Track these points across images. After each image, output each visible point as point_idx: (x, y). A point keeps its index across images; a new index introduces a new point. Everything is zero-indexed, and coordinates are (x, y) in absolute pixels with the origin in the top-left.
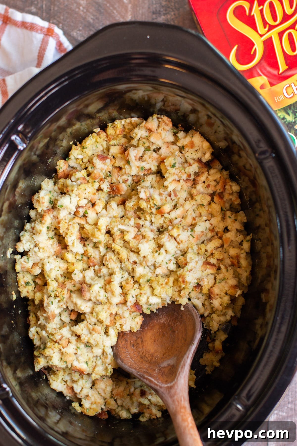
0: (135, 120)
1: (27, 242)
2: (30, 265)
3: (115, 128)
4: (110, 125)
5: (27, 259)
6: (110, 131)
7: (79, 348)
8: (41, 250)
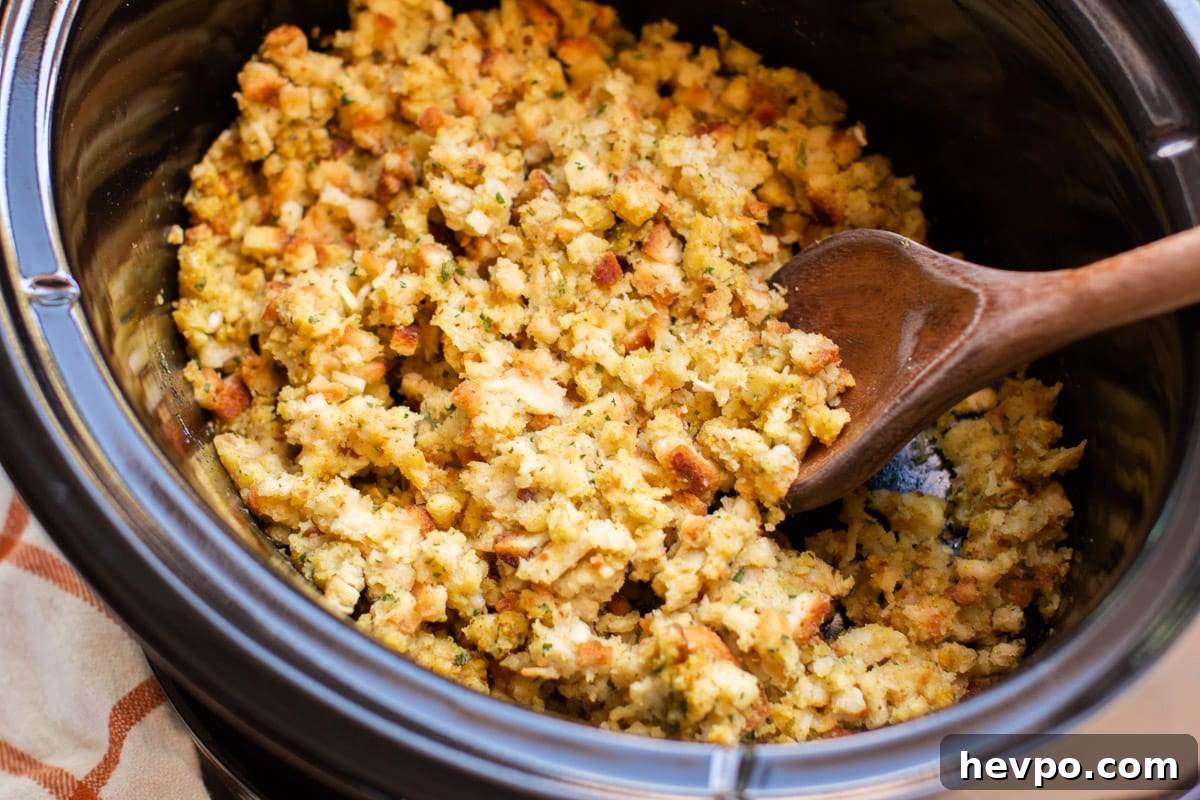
0: (225, 137)
1: (339, 566)
2: (406, 602)
3: (209, 191)
4: (189, 198)
5: (384, 599)
6: (205, 206)
7: (741, 598)
8: (386, 544)
